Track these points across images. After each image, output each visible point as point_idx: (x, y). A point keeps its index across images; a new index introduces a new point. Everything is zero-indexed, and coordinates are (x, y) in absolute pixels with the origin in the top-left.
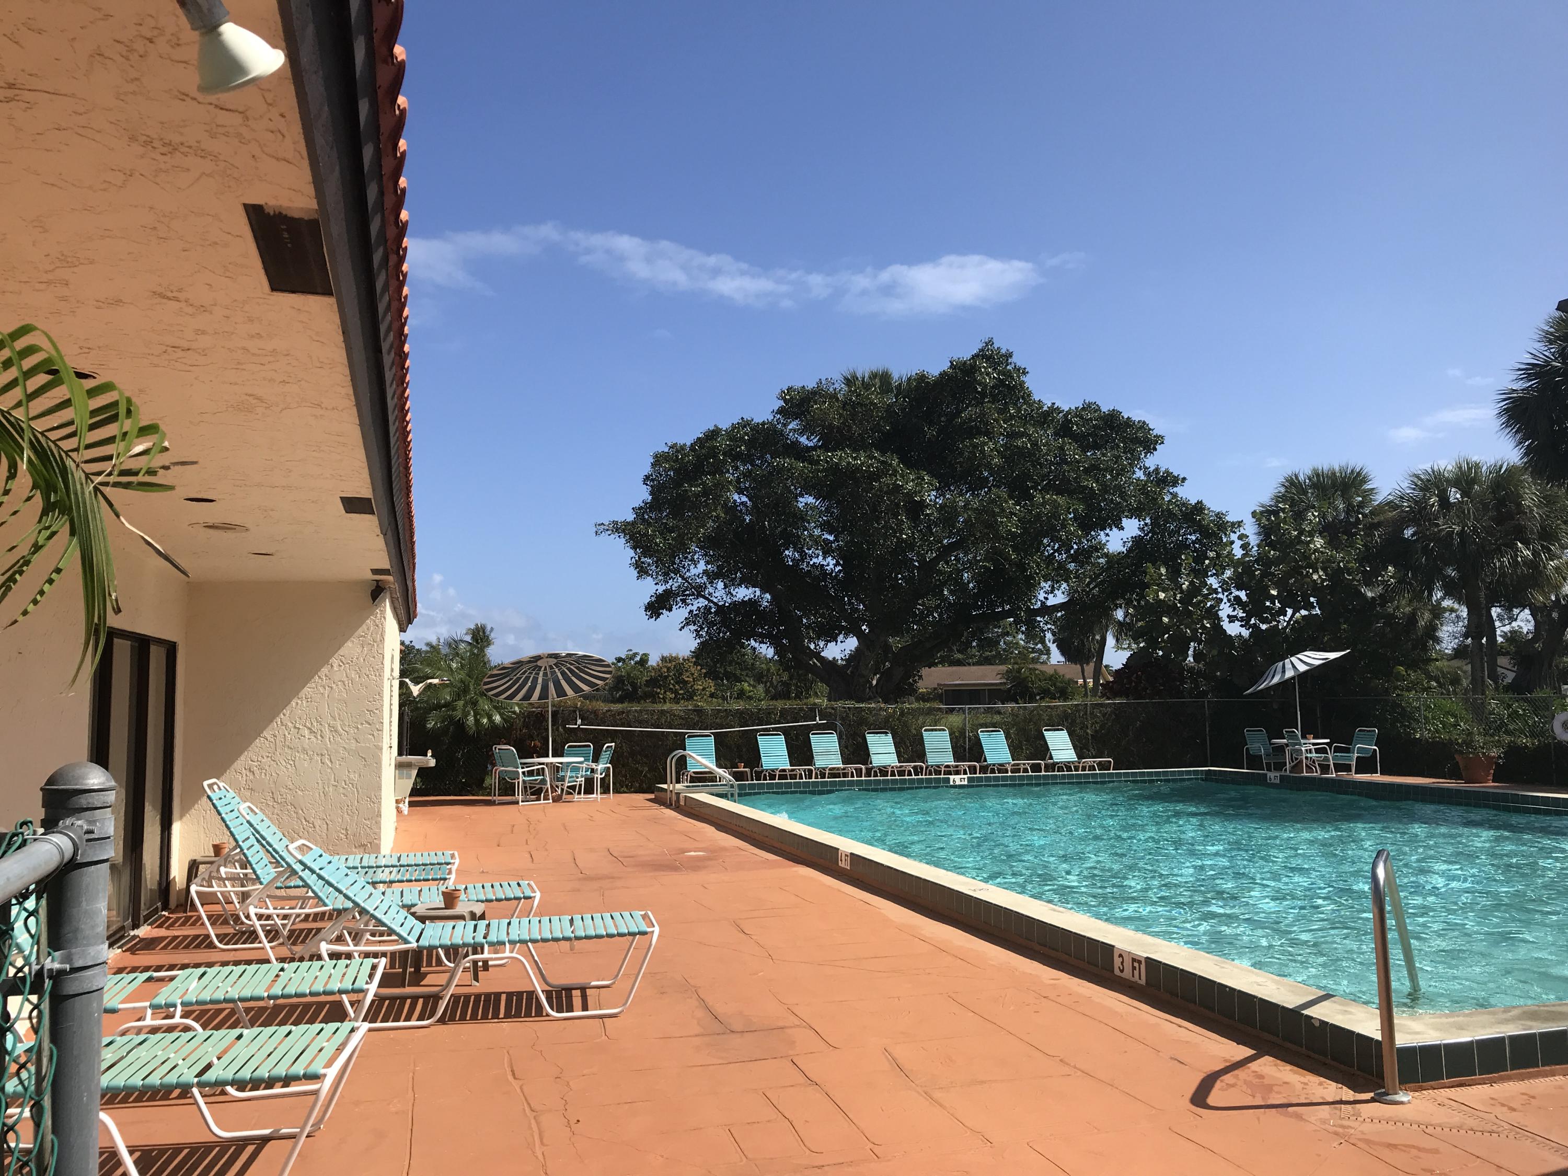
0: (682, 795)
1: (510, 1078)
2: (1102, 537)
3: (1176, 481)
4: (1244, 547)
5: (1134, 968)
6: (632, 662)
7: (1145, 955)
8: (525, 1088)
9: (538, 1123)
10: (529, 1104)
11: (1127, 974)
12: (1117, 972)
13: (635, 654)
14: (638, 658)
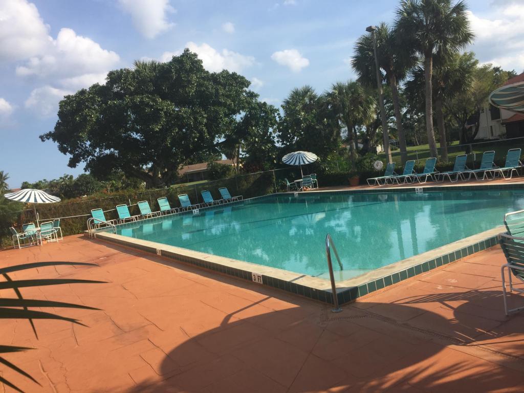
0: (95, 234)
1: (42, 371)
2: (234, 117)
3: (256, 96)
4: (279, 117)
5: (259, 279)
6: (67, 179)
7: (262, 274)
8: (49, 374)
9: (56, 389)
10: (51, 382)
11: (257, 281)
12: (254, 281)
13: (68, 175)
14: (69, 177)
